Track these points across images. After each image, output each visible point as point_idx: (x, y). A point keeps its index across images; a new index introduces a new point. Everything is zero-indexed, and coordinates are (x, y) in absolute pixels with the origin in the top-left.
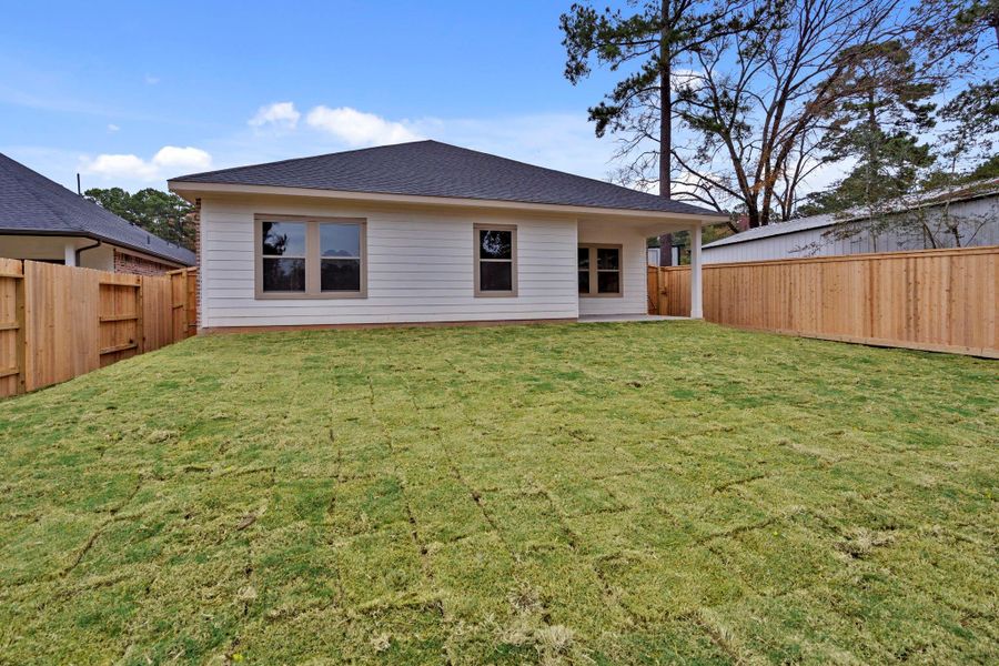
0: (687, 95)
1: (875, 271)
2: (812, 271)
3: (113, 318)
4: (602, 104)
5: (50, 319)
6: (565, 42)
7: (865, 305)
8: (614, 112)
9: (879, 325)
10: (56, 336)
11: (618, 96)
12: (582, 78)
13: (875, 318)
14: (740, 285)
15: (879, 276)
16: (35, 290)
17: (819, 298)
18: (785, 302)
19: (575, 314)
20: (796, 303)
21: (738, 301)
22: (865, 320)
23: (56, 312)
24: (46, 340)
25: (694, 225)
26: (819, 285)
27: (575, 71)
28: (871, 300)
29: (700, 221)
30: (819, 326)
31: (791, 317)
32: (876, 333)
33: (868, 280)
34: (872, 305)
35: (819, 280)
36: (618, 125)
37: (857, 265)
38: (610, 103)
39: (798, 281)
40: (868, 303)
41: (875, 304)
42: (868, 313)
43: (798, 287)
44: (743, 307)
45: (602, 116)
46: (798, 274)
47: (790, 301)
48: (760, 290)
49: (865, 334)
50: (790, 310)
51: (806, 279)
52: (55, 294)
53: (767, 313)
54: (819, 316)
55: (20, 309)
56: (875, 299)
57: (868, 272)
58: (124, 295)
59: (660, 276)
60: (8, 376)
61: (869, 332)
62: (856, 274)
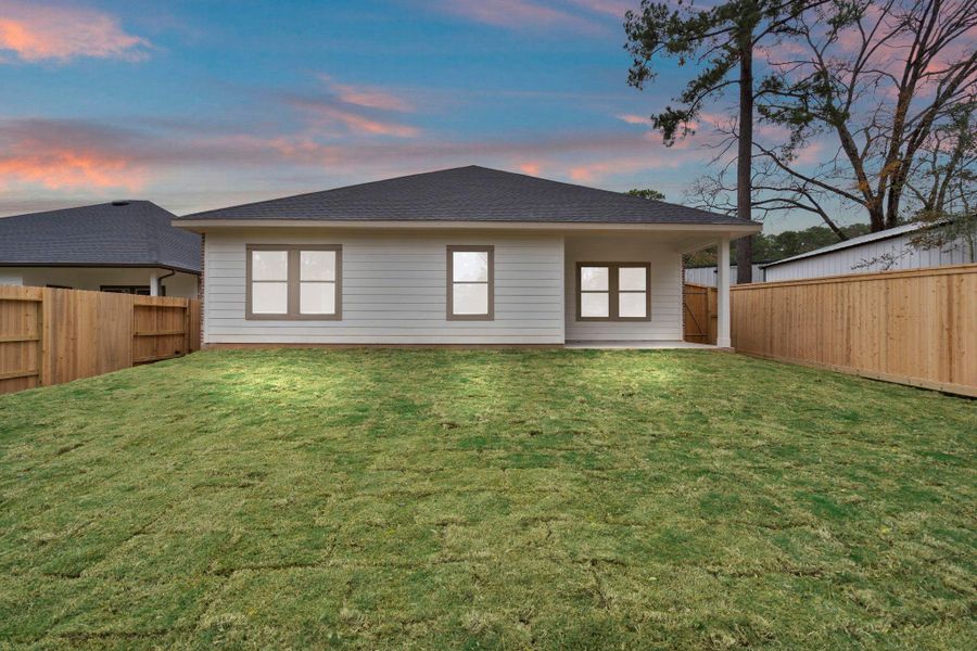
0: (773, 86)
1: (955, 289)
2: (875, 291)
3: (154, 332)
4: (668, 109)
5: (72, 332)
6: (626, 46)
7: (941, 337)
8: (680, 116)
9: (961, 366)
10: (79, 347)
11: (689, 97)
12: (646, 83)
13: (956, 355)
14: (793, 309)
15: (961, 297)
16: (54, 311)
17: (883, 327)
18: (842, 330)
19: (561, 340)
20: (855, 332)
21: (790, 327)
22: (941, 358)
23: (79, 327)
24: (67, 350)
25: (720, 236)
26: (883, 309)
27: (639, 76)
28: (949, 330)
29: (728, 233)
30: (883, 364)
31: (849, 349)
32: (956, 375)
33: (945, 303)
34: (950, 337)
35: (883, 302)
36: (687, 130)
37: (931, 283)
38: (677, 107)
39: (857, 304)
40: (945, 333)
41: (955, 336)
42: (946, 348)
43: (857, 311)
44: (795, 335)
45: (668, 123)
46: (857, 295)
47: (848, 328)
48: (814, 315)
49: (940, 379)
50: (848, 342)
51: (868, 302)
52: (79, 313)
53: (822, 344)
54: (883, 349)
55: (40, 325)
56: (955, 330)
57: (945, 291)
58: (169, 315)
59: (710, 297)
60: (26, 377)
61: (946, 374)
62: (929, 295)
